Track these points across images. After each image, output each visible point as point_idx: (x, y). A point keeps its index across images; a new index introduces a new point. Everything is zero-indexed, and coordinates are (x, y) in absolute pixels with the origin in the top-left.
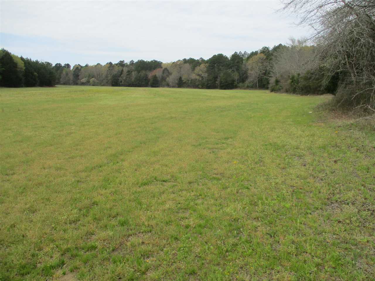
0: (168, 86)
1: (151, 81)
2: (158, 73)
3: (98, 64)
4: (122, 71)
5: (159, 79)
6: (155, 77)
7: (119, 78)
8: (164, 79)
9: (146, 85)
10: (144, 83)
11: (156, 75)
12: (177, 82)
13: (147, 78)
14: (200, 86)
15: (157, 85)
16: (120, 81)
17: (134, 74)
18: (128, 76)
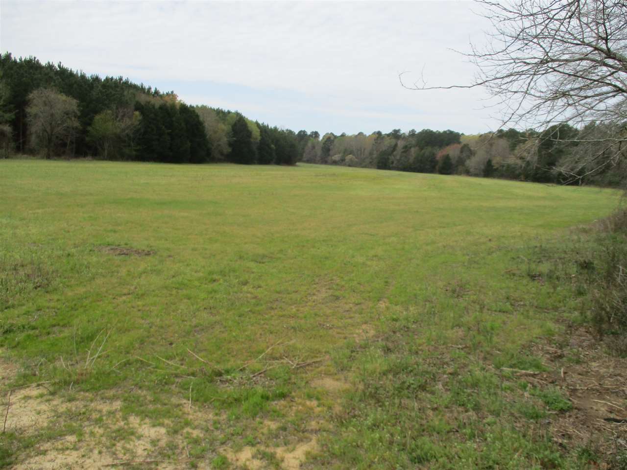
0: (468, 173)
1: (440, 164)
2: (452, 151)
3: (360, 134)
4: (396, 145)
5: (454, 162)
6: (447, 158)
7: (389, 157)
8: (461, 162)
9: (431, 170)
10: (429, 167)
11: (448, 155)
12: (483, 167)
13: (435, 158)
16: (390, 161)
17: (414, 151)
18: (404, 154)
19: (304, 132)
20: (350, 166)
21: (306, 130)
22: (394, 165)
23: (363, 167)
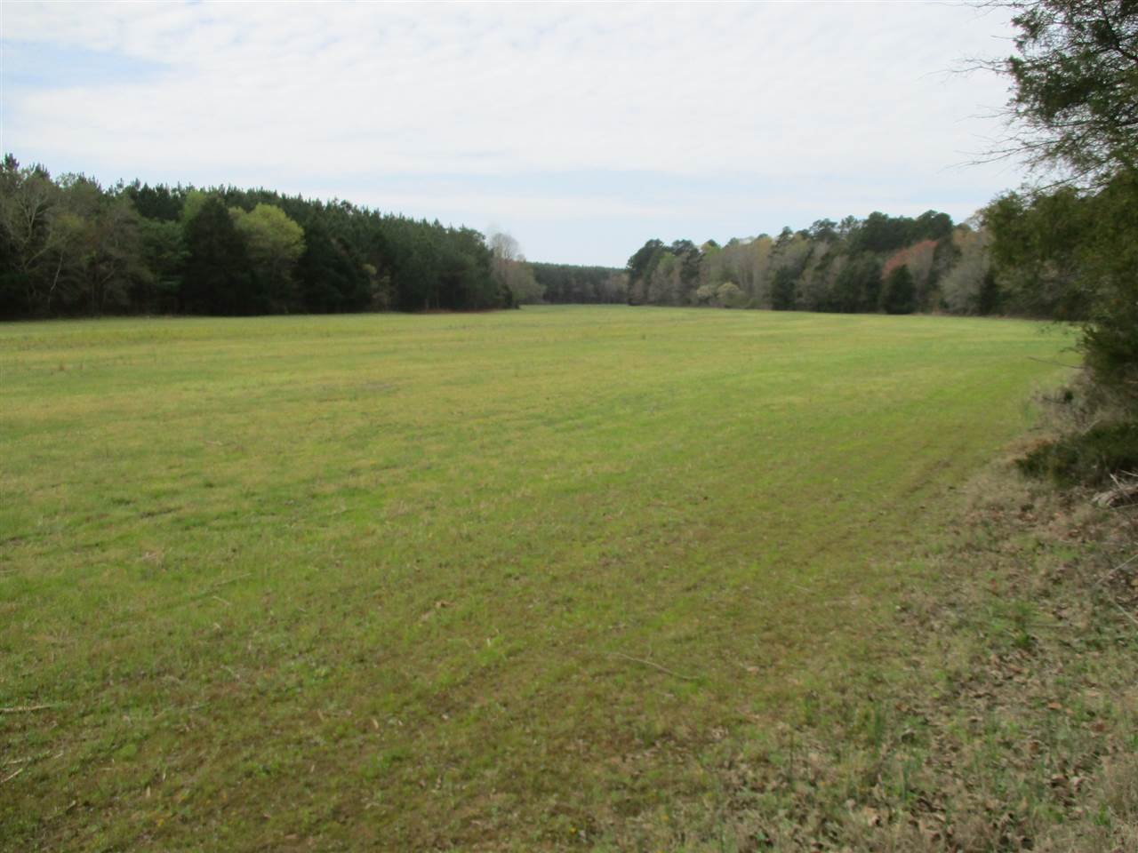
0: (946, 309)
1: (886, 291)
2: (915, 258)
4: (812, 251)
5: (917, 283)
6: (902, 273)
7: (795, 281)
8: (933, 280)
9: (869, 307)
10: (863, 298)
11: (904, 266)
12: (974, 290)
13: (878, 277)
14: (1060, 308)
15: (905, 307)
16: (795, 291)
17: (838, 263)
18: (819, 274)
19: (658, 242)
20: (727, 307)
21: (661, 240)
22: (802, 300)
23: (747, 308)
